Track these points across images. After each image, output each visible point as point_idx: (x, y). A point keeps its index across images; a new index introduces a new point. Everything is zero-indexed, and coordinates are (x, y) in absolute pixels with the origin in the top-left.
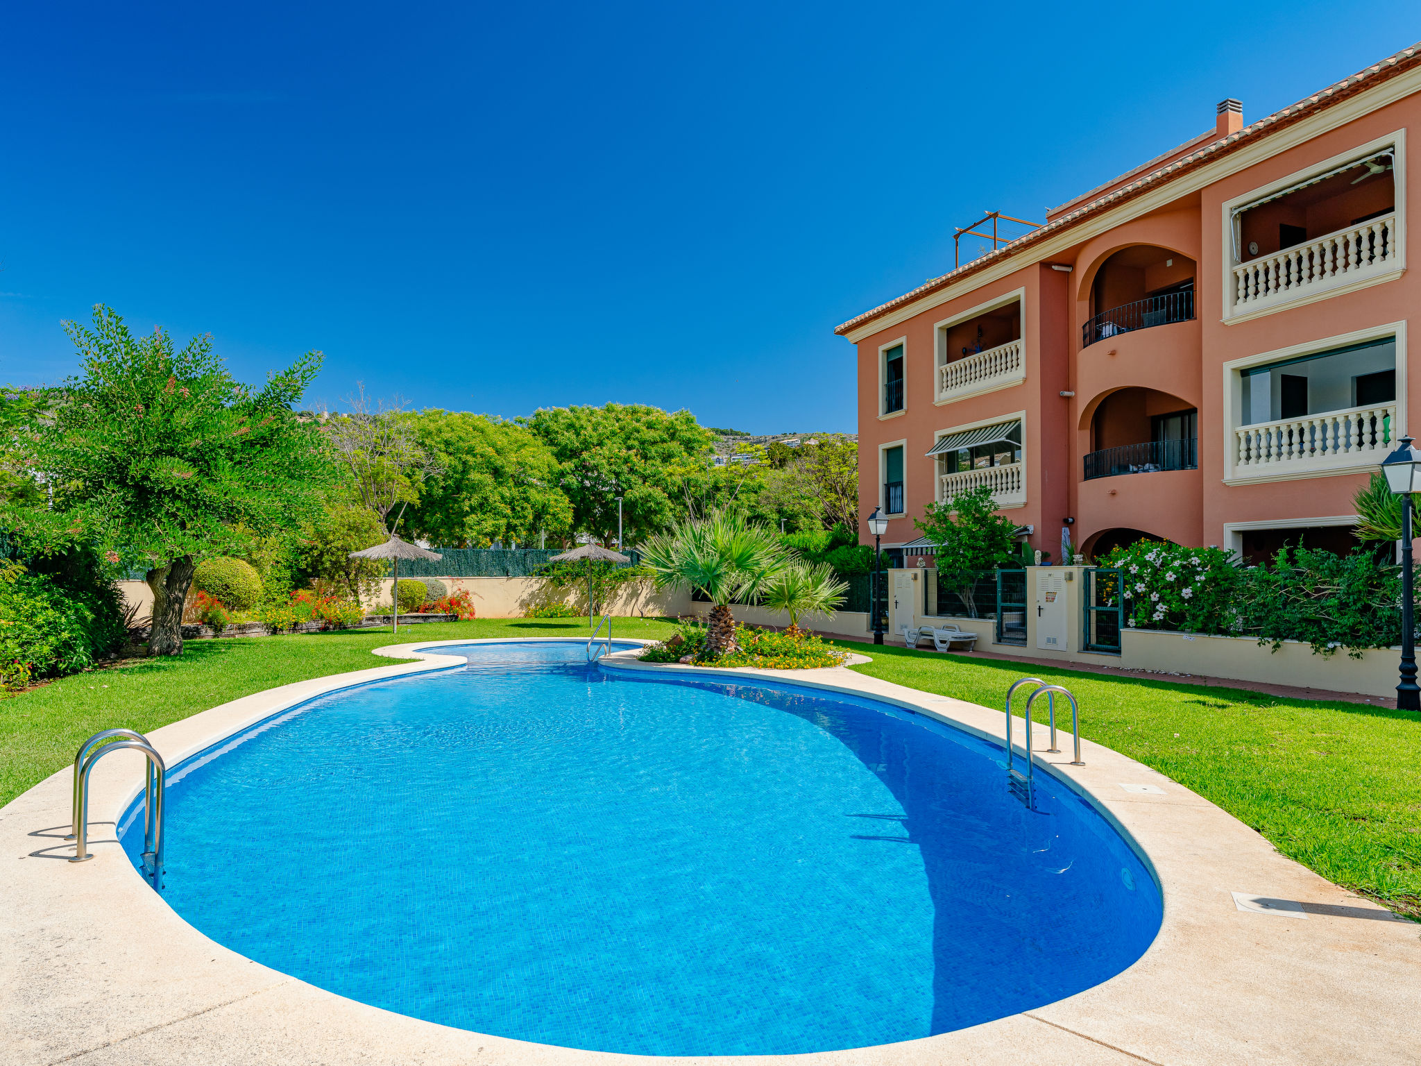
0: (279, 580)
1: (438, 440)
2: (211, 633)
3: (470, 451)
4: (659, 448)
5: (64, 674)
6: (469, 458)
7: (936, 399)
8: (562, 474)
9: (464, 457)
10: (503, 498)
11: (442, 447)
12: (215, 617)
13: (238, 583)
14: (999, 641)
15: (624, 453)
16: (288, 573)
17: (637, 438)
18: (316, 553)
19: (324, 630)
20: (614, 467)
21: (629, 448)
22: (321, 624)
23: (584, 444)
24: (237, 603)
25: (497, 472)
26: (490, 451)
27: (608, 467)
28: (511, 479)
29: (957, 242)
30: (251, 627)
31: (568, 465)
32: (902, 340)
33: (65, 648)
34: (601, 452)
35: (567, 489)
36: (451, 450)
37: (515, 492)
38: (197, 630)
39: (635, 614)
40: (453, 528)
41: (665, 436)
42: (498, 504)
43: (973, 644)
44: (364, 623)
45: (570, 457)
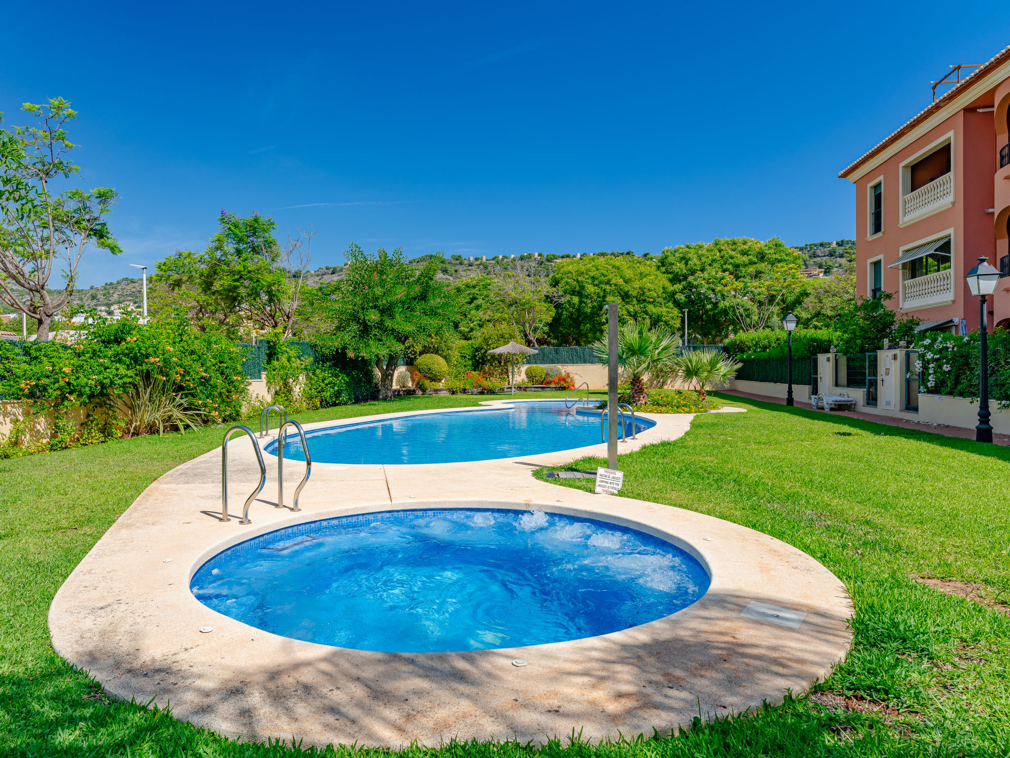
0: (465, 366)
1: (587, 277)
2: (421, 393)
3: (608, 283)
4: (751, 269)
5: (339, 404)
6: (608, 287)
7: (901, 222)
8: (674, 293)
9: (604, 286)
10: (629, 312)
11: (590, 281)
12: (422, 385)
13: (435, 368)
14: (868, 404)
15: (720, 274)
16: (470, 362)
17: (731, 263)
18: (483, 351)
19: (482, 393)
20: (711, 286)
21: (724, 271)
22: (480, 390)
23: (690, 270)
24: (435, 379)
25: (625, 297)
26: (620, 281)
27: (707, 286)
28: (635, 299)
29: (934, 93)
30: (440, 390)
31: (678, 287)
32: (881, 178)
33: (338, 394)
34: (702, 275)
35: (677, 304)
36: (596, 282)
37: (637, 308)
38: (414, 391)
39: (690, 388)
40: (595, 333)
41: (755, 260)
42: (625, 316)
43: (853, 406)
44: (506, 390)
45: (680, 282)
